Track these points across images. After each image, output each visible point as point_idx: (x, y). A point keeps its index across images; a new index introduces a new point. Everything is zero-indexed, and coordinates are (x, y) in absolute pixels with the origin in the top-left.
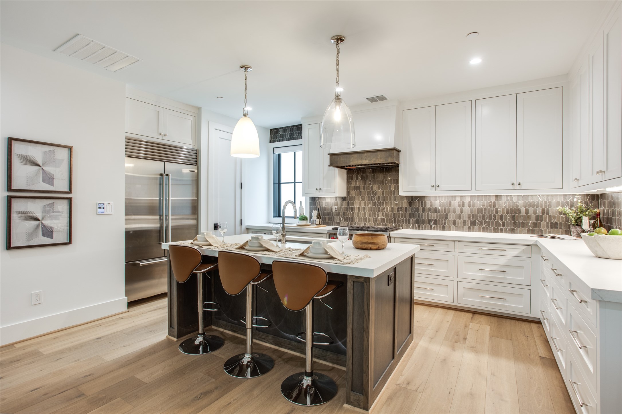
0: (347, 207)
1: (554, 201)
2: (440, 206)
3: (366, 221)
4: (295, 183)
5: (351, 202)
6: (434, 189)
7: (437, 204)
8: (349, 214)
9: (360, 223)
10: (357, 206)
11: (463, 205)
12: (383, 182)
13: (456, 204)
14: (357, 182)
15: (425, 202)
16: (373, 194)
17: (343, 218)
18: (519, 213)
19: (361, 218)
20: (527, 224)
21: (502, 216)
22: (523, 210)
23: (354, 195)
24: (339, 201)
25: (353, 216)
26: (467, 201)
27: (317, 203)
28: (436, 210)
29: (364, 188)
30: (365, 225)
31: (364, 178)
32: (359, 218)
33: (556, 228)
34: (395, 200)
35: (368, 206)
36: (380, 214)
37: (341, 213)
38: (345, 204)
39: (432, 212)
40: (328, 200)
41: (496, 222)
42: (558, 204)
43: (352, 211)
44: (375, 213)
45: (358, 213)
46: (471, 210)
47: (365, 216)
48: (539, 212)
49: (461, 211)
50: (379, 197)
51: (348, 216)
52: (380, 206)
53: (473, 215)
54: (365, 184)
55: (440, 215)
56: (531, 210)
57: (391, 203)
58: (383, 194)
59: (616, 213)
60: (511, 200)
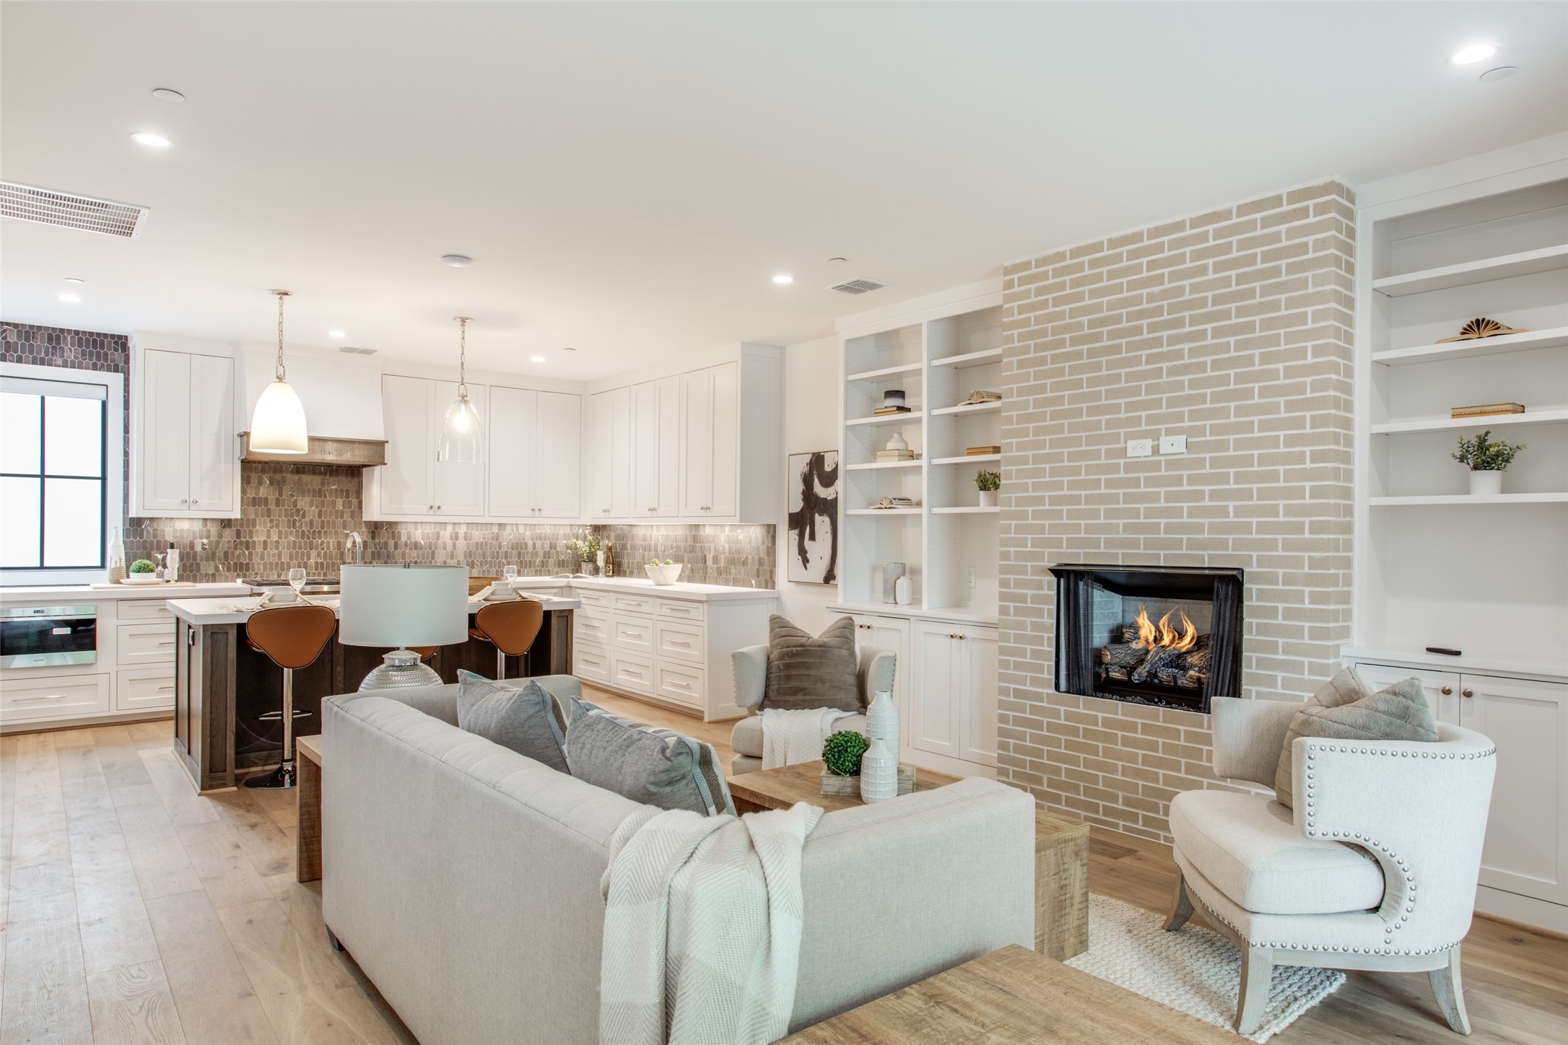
0: (235, 541)
1: (561, 532)
2: (423, 539)
3: (283, 569)
4: (43, 476)
5: (245, 530)
6: (431, 512)
7: (418, 535)
8: (239, 555)
9: (268, 574)
10: (259, 538)
11: (457, 537)
12: (320, 493)
13: (446, 534)
14: (262, 488)
15: (399, 533)
16: (298, 515)
17: (223, 564)
18: (526, 548)
19: (271, 564)
20: (535, 562)
21: (506, 552)
22: (530, 543)
23: (253, 517)
24: (213, 529)
25: (251, 559)
26: (462, 530)
27: (148, 531)
28: (416, 546)
29: (278, 503)
30: (279, 576)
31: (278, 484)
32: (265, 563)
33: (563, 566)
34: (345, 527)
35: (286, 538)
36: (314, 553)
37: (220, 553)
38: (229, 535)
39: (411, 549)
40: (184, 526)
41: (500, 562)
42: (567, 537)
43: (247, 548)
44: (303, 553)
45: (263, 553)
46: (468, 544)
47: (280, 558)
48: (547, 547)
49: (454, 547)
50: (311, 522)
51: (238, 559)
52: (314, 538)
53: (470, 552)
54: (281, 494)
55: (423, 554)
56: (539, 543)
57: (336, 532)
58: (320, 516)
59: (629, 547)
60: (517, 530)
